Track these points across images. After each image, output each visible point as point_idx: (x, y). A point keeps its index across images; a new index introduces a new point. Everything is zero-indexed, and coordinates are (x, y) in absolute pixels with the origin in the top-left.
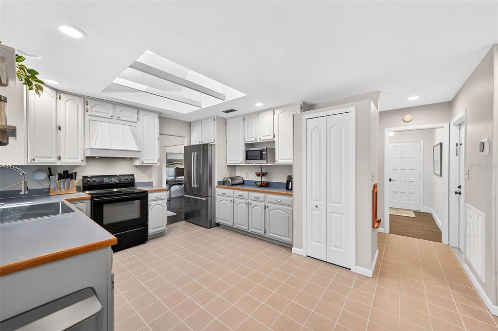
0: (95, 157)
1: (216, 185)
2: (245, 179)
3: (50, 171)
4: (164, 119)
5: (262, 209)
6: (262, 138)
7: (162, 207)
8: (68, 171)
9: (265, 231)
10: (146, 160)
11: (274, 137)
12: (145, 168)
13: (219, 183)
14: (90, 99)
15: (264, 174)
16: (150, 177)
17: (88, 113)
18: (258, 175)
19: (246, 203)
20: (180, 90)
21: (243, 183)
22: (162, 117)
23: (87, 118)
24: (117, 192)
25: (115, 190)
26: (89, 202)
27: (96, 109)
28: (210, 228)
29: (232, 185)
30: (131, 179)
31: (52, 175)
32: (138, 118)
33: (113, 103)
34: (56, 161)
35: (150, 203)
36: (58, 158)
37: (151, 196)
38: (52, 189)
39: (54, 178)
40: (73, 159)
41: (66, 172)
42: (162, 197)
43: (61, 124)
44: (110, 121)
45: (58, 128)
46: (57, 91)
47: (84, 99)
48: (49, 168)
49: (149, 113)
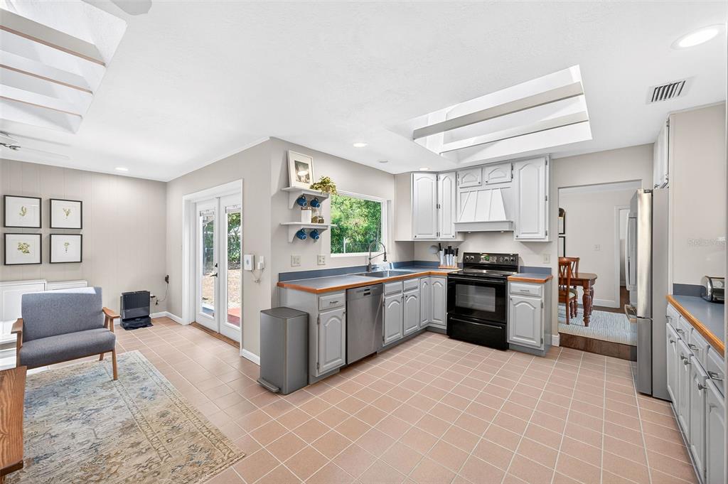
0: (467, 233)
7: (533, 308)
10: (523, 233)
14: (461, 171)
17: (461, 185)
23: (459, 190)
26: (447, 278)
27: (468, 179)
28: (642, 394)
30: (512, 260)
31: (441, 250)
32: (512, 175)
33: (481, 167)
34: (436, 237)
35: (510, 296)
36: (438, 234)
37: (514, 287)
38: (442, 263)
39: (442, 253)
40: (448, 234)
41: (450, 247)
42: (532, 292)
43: (440, 203)
44: (479, 188)
45: (438, 207)
46: (437, 173)
47: (456, 172)
48: (440, 244)
49: (528, 162)
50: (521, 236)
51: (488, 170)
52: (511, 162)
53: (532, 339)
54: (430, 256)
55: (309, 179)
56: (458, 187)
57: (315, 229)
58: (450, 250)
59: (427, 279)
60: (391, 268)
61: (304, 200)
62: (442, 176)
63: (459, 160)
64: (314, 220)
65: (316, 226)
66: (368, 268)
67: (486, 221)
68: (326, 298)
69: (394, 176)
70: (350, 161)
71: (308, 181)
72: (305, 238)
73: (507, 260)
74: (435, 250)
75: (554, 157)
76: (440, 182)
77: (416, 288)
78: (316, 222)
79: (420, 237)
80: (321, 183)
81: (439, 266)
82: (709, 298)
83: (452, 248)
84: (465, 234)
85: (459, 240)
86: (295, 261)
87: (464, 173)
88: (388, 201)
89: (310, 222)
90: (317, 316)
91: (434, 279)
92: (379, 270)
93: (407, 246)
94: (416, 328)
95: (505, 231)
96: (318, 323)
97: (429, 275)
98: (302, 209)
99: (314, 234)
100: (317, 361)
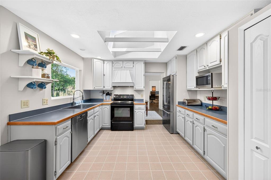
0: (116, 86)
1: (177, 104)
2: (203, 102)
3: (103, 92)
4: (147, 64)
5: (201, 131)
6: (210, 65)
7: (142, 114)
8: (109, 92)
9: (204, 152)
10: (137, 87)
11: (221, 61)
12: (139, 91)
13: (179, 103)
14: (114, 61)
15: (215, 99)
16: (142, 96)
17: (114, 67)
18: (209, 99)
19: (191, 122)
20: (154, 45)
21: (201, 105)
22: (146, 63)
23: (113, 69)
24: (121, 103)
25: (119, 102)
26: (110, 106)
27: (117, 65)
28: (171, 134)
29: (188, 105)
30: (132, 97)
31: (104, 94)
32: (133, 66)
33: (123, 61)
34: (103, 88)
35: (135, 110)
36: (104, 87)
37: (136, 107)
38: (104, 99)
39: (105, 95)
40: (108, 87)
41: (108, 93)
42: (142, 108)
43: (105, 73)
44: (122, 69)
45: (104, 75)
46: (104, 61)
47: (112, 61)
48: (104, 91)
49: (139, 62)
50: (136, 88)
51: (125, 62)
52: (133, 61)
53: (142, 124)
54: (99, 96)
55: (37, 48)
56: (113, 67)
57: (43, 82)
58: (108, 94)
59: (101, 107)
60: (82, 103)
61: (34, 62)
62: (106, 62)
63: (115, 56)
64: (43, 76)
65: (45, 80)
66: (72, 104)
67: (119, 82)
68: (60, 127)
69: (83, 58)
70: (63, 45)
71: (36, 49)
72: (35, 88)
73: (130, 97)
74: (101, 94)
75: (146, 62)
76: (105, 64)
77: (98, 111)
78: (45, 77)
79: (97, 88)
80: (48, 53)
81: (103, 100)
82: (187, 105)
83: (109, 93)
84: (114, 87)
85: (112, 89)
86: (25, 104)
87: (116, 62)
88: (80, 70)
89: (40, 77)
90: (55, 140)
91: (104, 107)
92: (77, 105)
93: (88, 92)
94: (98, 130)
95: (130, 86)
96: (56, 145)
97: (102, 105)
98: (33, 67)
99: (42, 86)
100: (54, 171)
